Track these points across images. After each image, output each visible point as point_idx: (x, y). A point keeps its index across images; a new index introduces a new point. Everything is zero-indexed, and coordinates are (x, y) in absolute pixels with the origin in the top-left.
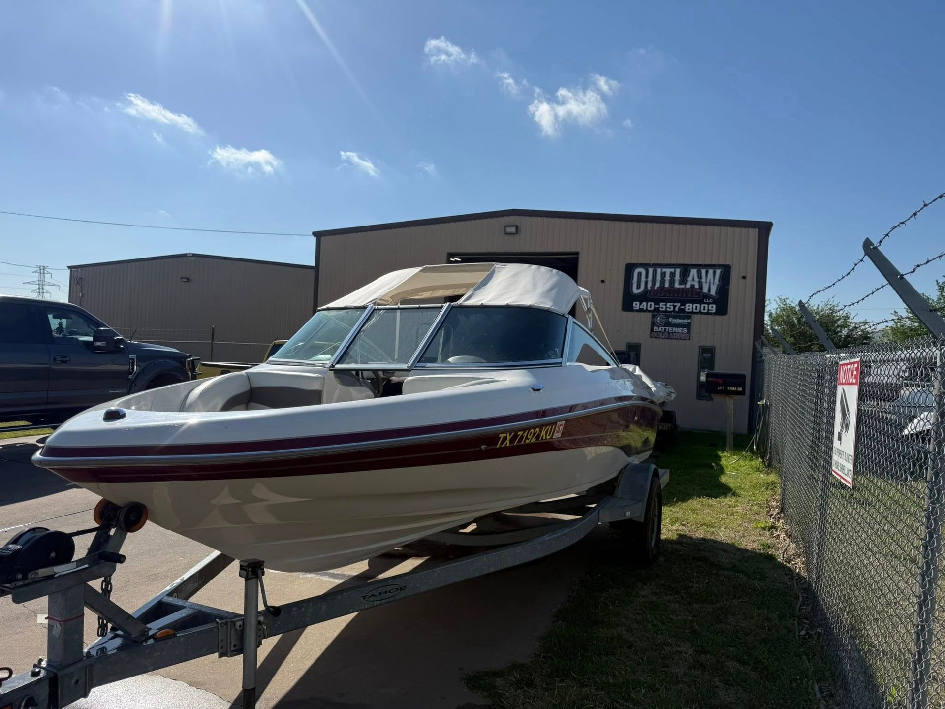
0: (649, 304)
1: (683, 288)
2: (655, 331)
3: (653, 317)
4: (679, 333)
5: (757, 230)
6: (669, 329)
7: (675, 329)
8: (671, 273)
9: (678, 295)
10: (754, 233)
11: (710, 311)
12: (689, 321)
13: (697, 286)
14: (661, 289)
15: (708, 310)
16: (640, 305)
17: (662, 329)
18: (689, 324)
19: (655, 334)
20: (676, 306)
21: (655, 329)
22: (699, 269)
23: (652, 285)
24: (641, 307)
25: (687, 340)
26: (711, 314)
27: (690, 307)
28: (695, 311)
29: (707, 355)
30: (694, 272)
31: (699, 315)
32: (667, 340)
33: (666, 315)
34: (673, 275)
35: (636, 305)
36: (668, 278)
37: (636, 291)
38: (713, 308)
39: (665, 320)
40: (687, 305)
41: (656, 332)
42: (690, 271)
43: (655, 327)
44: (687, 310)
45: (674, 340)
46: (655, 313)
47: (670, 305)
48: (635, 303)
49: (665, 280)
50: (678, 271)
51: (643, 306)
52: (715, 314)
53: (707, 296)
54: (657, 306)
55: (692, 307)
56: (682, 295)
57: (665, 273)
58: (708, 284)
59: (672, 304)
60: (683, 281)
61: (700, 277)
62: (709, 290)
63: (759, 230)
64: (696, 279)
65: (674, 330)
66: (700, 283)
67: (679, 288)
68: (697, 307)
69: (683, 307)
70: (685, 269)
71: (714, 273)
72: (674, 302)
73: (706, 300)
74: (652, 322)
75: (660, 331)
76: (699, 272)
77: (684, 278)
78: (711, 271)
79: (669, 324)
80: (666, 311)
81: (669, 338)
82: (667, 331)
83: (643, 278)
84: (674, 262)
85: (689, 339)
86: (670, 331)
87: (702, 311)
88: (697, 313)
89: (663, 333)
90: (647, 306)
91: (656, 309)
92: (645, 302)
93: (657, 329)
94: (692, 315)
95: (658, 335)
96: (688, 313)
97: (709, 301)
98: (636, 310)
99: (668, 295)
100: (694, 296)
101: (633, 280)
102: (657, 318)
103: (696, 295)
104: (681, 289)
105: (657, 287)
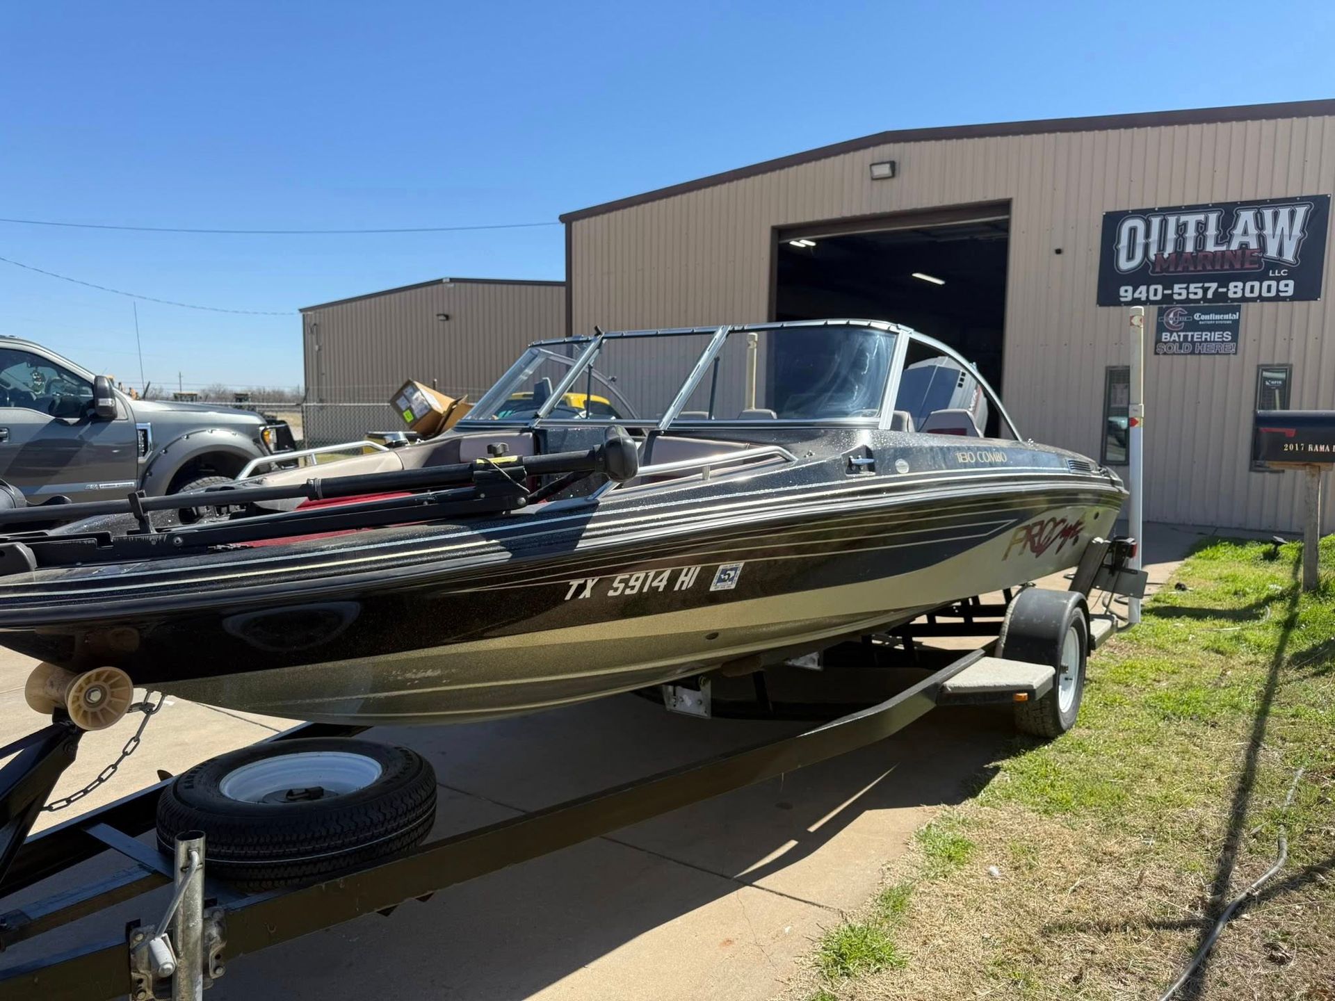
0: (1152, 288)
1: (1223, 252)
2: (1163, 340)
3: (1161, 313)
4: (1214, 342)
6: (1193, 336)
7: (1206, 335)
8: (1198, 223)
9: (1213, 267)
11: (1282, 294)
12: (1236, 317)
13: (1254, 245)
14: (1176, 256)
15: (1278, 291)
16: (1134, 292)
17: (1179, 336)
18: (1236, 322)
19: (1164, 347)
20: (1209, 288)
21: (1164, 337)
22: (1259, 209)
23: (1159, 250)
24: (1136, 295)
25: (1232, 356)
26: (1284, 299)
27: (1239, 289)
28: (1248, 294)
30: (1247, 217)
31: (1258, 304)
32: (1189, 356)
33: (1185, 308)
34: (1201, 227)
36: (1191, 233)
37: (1124, 265)
38: (1289, 287)
39: (1185, 319)
40: (1232, 285)
41: (1165, 343)
42: (1238, 216)
43: (1164, 334)
44: (1231, 295)
45: (1202, 356)
46: (1164, 306)
47: (1196, 288)
48: (1122, 289)
49: (1184, 239)
50: (1213, 218)
51: (1140, 293)
52: (1292, 299)
53: (1276, 264)
54: (1167, 292)
55: (1243, 290)
56: (1222, 266)
57: (1185, 224)
58: (1277, 239)
59: (1200, 285)
60: (1224, 238)
61: (1260, 225)
62: (1280, 252)
64: (1252, 230)
65: (1204, 337)
66: (1261, 239)
67: (1216, 252)
68: (1252, 287)
69: (1225, 290)
70: (1228, 213)
71: (1292, 215)
72: (1204, 282)
73: (1274, 273)
74: (1158, 323)
75: (1174, 341)
76: (1259, 215)
77: (1225, 232)
78: (1284, 213)
79: (1194, 326)
80: (1188, 300)
81: (1193, 353)
82: (1189, 339)
83: (1140, 239)
84: (1204, 200)
85: (1235, 354)
86: (1195, 340)
87: (1265, 295)
88: (1253, 300)
89: (1181, 343)
90: (1148, 292)
91: (1168, 299)
92: (1144, 285)
93: (1168, 337)
94: (1244, 305)
95: (1170, 348)
96: (1235, 300)
97: (1279, 273)
98: (1125, 302)
99: (1192, 269)
100: (1247, 266)
101: (1119, 242)
102: (1168, 315)
103: (1251, 264)
104: (1219, 254)
105: (1169, 254)
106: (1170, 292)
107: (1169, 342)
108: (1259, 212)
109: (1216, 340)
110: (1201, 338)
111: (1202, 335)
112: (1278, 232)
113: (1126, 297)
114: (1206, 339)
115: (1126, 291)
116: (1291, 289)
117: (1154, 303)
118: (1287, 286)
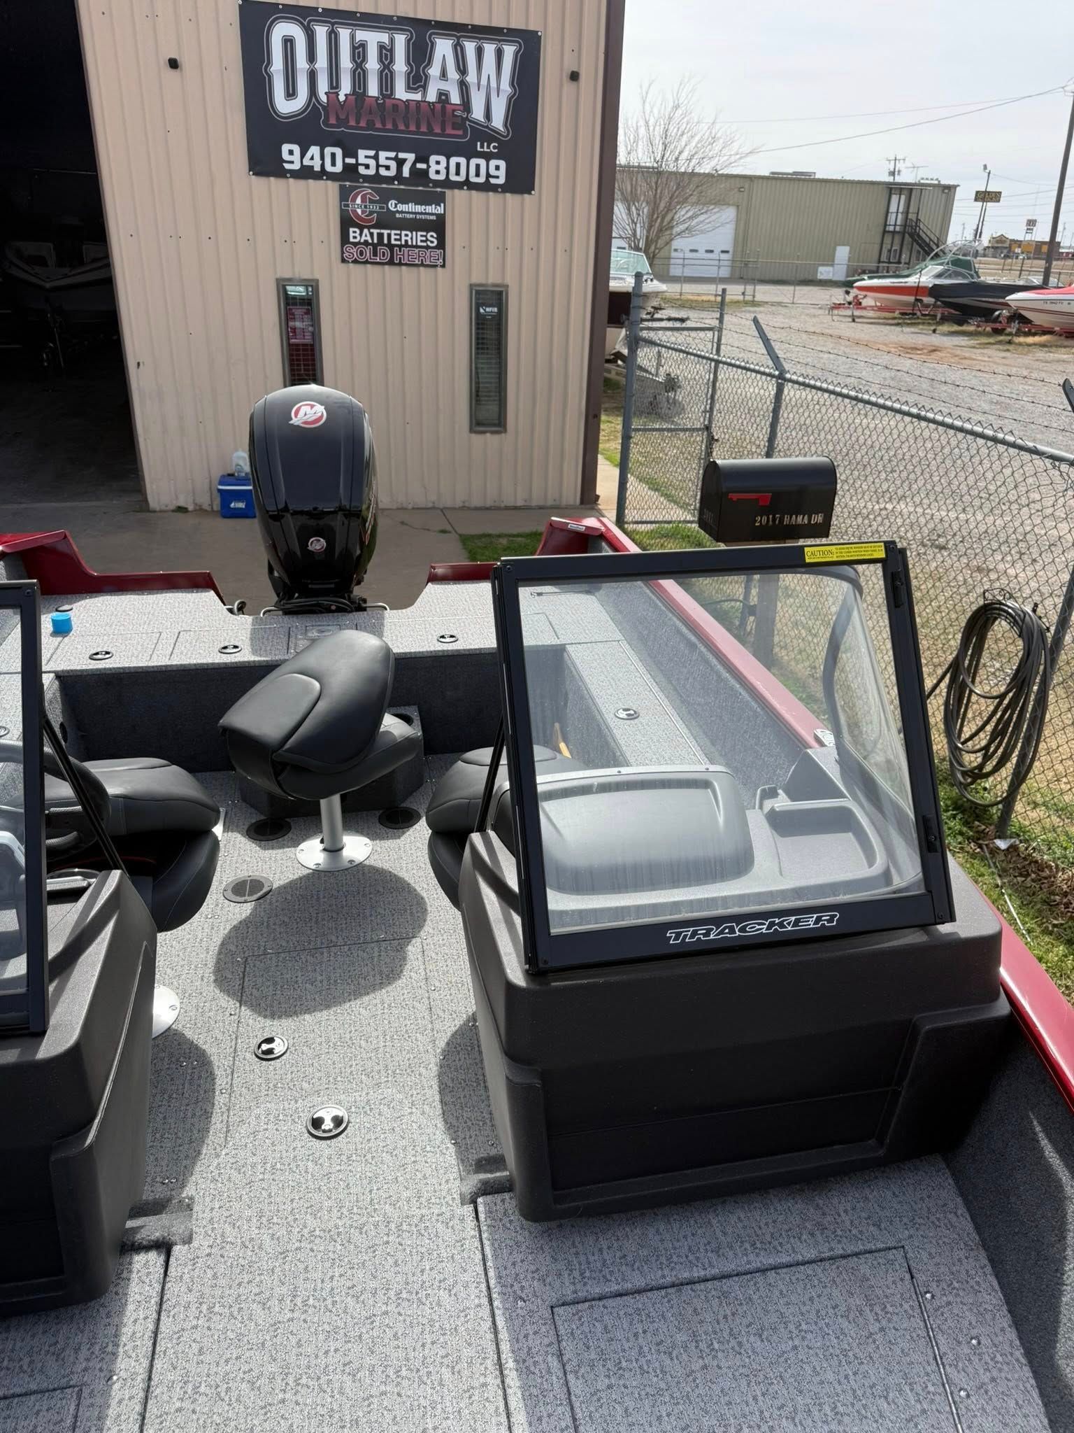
0: (328, 150)
1: (418, 102)
3: (345, 195)
4: (417, 247)
7: (407, 236)
8: (381, 47)
9: (407, 124)
11: (493, 181)
12: (440, 209)
13: (455, 98)
14: (357, 101)
15: (488, 176)
16: (303, 156)
17: (372, 234)
18: (441, 220)
19: (354, 251)
20: (404, 160)
21: (351, 235)
22: (458, 38)
23: (332, 87)
24: (306, 162)
25: (439, 269)
27: (442, 167)
28: (453, 178)
29: (488, 309)
30: (443, 47)
31: (466, 190)
32: (387, 267)
33: (376, 190)
34: (386, 54)
35: (291, 154)
36: (373, 64)
37: (285, 106)
38: (499, 170)
39: (376, 207)
40: (433, 159)
41: (355, 244)
42: (433, 44)
43: (351, 230)
44: (433, 176)
45: (404, 268)
46: (348, 183)
47: (387, 158)
48: (286, 148)
49: (365, 73)
50: (401, 40)
51: (312, 158)
52: (506, 188)
53: (483, 133)
54: (348, 160)
55: (447, 168)
56: (418, 127)
57: (363, 45)
58: (483, 91)
59: (392, 154)
60: (417, 80)
61: (462, 70)
62: (488, 114)
64: (453, 74)
65: (404, 238)
66: (463, 86)
67: (408, 101)
68: (458, 165)
69: (423, 166)
70: (420, 36)
71: (499, 54)
72: (398, 151)
73: (482, 147)
74: (342, 210)
75: (366, 243)
76: (459, 50)
77: (417, 71)
78: (489, 49)
79: (388, 221)
80: (377, 178)
81: (391, 263)
82: (386, 241)
83: (301, 60)
85: (443, 266)
86: (393, 242)
87: (473, 179)
88: (459, 186)
89: (375, 246)
90: (322, 158)
91: (350, 171)
92: (315, 145)
93: (357, 235)
94: (448, 193)
95: (361, 253)
96: (437, 183)
97: (488, 147)
98: (291, 171)
99: (378, 125)
100: (449, 131)
101: (269, 63)
102: (354, 200)
103: (453, 129)
104: (413, 105)
105: (346, 95)
106: (352, 161)
107: (359, 243)
108: (458, 42)
109: (419, 244)
110: (400, 240)
111: (400, 235)
112: (484, 82)
113: (292, 162)
114: (406, 241)
115: (291, 152)
116: (502, 173)
117: (332, 177)
118: (497, 168)
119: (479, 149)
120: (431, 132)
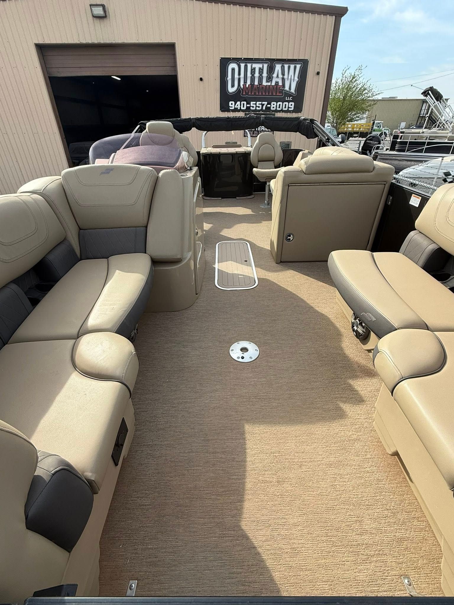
0: (242, 103)
5: (334, 17)
8: (260, 69)
9: (265, 93)
10: (331, 19)
11: (290, 109)
13: (280, 84)
14: (251, 87)
15: (289, 108)
16: (235, 105)
20: (264, 104)
22: (283, 64)
23: (245, 83)
24: (236, 107)
26: (290, 112)
27: (275, 106)
28: (278, 109)
30: (278, 67)
31: (281, 114)
33: (255, 114)
34: (261, 71)
36: (257, 75)
37: (231, 90)
40: (272, 103)
42: (275, 67)
44: (272, 109)
46: (247, 113)
47: (259, 104)
48: (230, 103)
49: (254, 77)
50: (266, 66)
51: (238, 105)
52: (293, 112)
53: (289, 94)
54: (248, 105)
55: (276, 106)
56: (269, 94)
57: (254, 69)
58: (289, 81)
59: (261, 103)
61: (283, 74)
62: (290, 88)
63: (336, 16)
64: (280, 76)
65: (262, 128)
66: (283, 79)
67: (266, 86)
68: (280, 105)
69: (270, 106)
71: (295, 68)
72: (262, 101)
73: (287, 98)
76: (283, 68)
77: (270, 75)
78: (292, 66)
80: (256, 110)
83: (236, 76)
84: (262, 57)
86: (259, 130)
87: (284, 109)
88: (280, 111)
91: (248, 109)
92: (239, 101)
94: (276, 114)
96: (273, 111)
97: (289, 98)
98: (231, 110)
99: (257, 94)
100: (278, 94)
101: (227, 77)
103: (279, 93)
104: (268, 87)
105: (249, 85)
110: (261, 129)
111: (261, 128)
112: (290, 78)
113: (232, 107)
114: (263, 129)
115: (232, 104)
116: (293, 107)
117: (243, 111)
118: (291, 105)
119: (286, 99)
120: (272, 95)
